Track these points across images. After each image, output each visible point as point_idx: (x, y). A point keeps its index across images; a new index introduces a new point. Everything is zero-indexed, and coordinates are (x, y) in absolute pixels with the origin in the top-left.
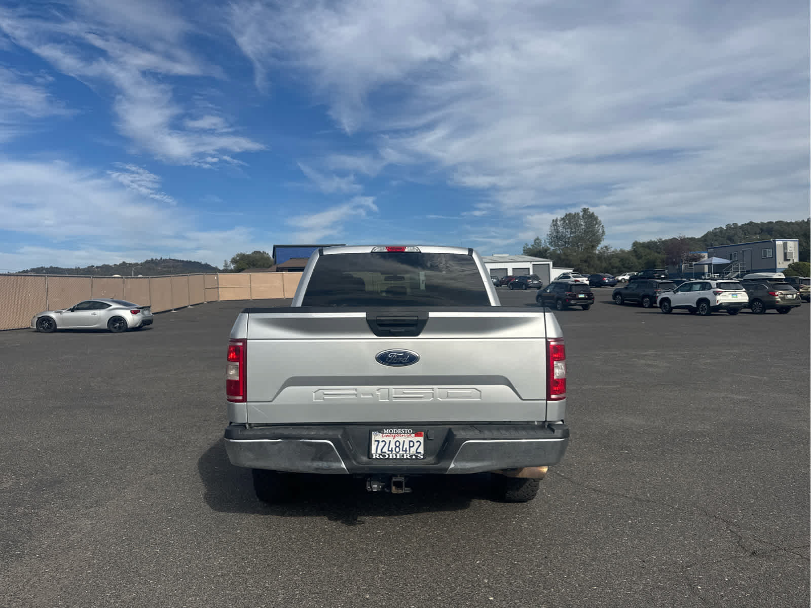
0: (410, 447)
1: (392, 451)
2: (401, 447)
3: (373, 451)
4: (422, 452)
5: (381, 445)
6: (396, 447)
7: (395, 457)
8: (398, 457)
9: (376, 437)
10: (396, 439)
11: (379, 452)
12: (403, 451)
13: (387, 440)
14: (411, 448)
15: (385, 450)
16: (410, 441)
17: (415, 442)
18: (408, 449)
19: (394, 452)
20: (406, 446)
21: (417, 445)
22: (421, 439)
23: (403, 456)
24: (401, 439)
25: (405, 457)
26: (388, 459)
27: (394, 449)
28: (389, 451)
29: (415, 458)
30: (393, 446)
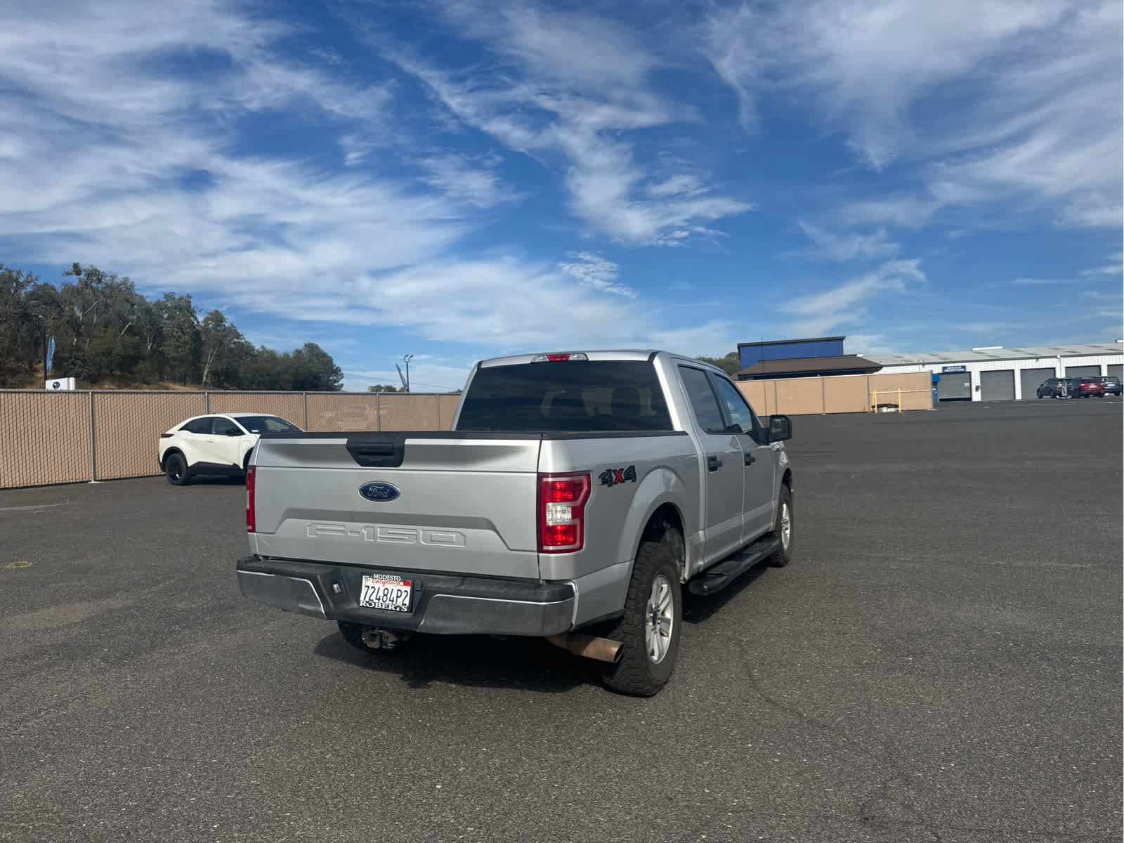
0: (398, 597)
1: (379, 599)
2: (389, 596)
3: (362, 598)
4: (408, 605)
5: (371, 591)
6: (385, 595)
7: (380, 607)
8: (383, 608)
9: (367, 582)
10: (386, 586)
11: (367, 599)
12: (390, 601)
13: (377, 586)
14: (399, 599)
15: (373, 597)
16: (399, 590)
17: (403, 591)
18: (395, 600)
19: (381, 601)
20: (394, 595)
21: (404, 595)
22: (408, 589)
23: (388, 606)
24: (390, 587)
25: (390, 608)
26: (373, 608)
27: (381, 598)
28: (376, 599)
29: (397, 611)
30: (381, 594)
